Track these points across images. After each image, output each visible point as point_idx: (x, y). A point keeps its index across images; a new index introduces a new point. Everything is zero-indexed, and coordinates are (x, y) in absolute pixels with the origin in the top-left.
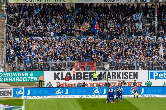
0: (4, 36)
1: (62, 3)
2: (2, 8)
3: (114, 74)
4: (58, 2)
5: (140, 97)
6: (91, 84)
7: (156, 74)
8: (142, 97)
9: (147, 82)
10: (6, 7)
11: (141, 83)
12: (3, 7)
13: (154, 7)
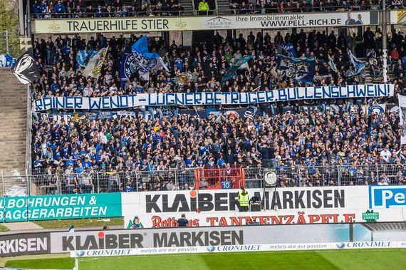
0: (26, 111)
1: (163, 30)
2: (22, 46)
3: (288, 196)
4: (153, 29)
5: (352, 248)
6: (233, 219)
7: (387, 195)
8: (355, 247)
9: (368, 212)
10: (29, 43)
11: (354, 216)
12: (23, 43)
13: (380, 35)
